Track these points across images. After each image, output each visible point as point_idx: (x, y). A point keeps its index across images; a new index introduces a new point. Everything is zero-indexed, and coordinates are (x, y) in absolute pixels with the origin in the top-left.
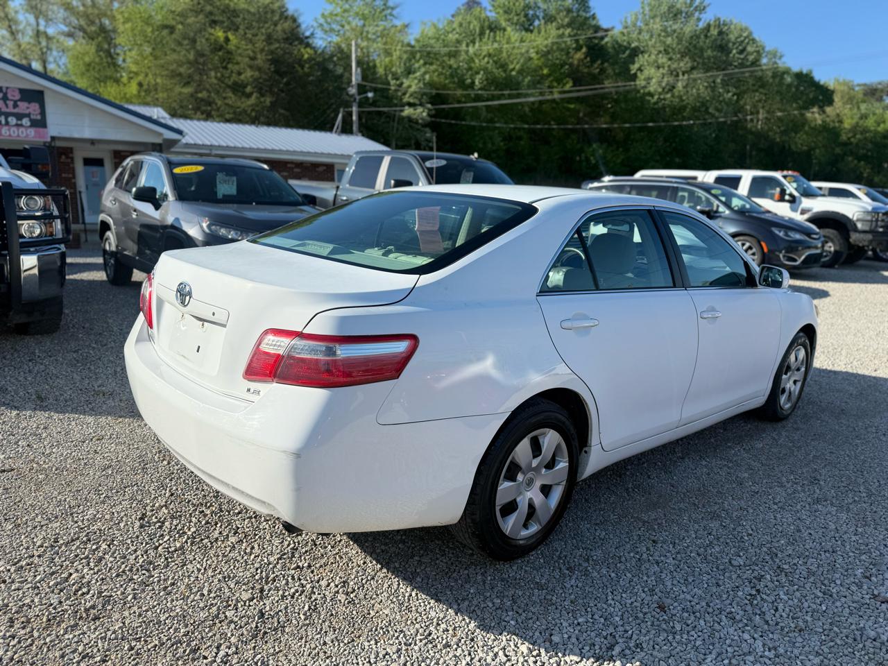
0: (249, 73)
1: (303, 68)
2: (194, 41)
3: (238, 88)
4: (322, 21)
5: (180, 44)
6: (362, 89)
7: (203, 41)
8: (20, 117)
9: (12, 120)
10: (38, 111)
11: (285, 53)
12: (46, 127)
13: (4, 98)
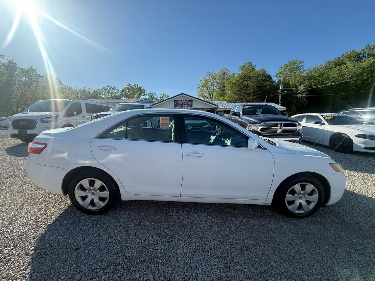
0: (252, 90)
1: (267, 88)
2: (240, 85)
3: (249, 95)
4: (277, 74)
5: (237, 86)
6: (283, 90)
7: (242, 85)
8: (188, 105)
9: (187, 106)
10: (191, 104)
11: (262, 85)
12: (192, 107)
13: (186, 102)
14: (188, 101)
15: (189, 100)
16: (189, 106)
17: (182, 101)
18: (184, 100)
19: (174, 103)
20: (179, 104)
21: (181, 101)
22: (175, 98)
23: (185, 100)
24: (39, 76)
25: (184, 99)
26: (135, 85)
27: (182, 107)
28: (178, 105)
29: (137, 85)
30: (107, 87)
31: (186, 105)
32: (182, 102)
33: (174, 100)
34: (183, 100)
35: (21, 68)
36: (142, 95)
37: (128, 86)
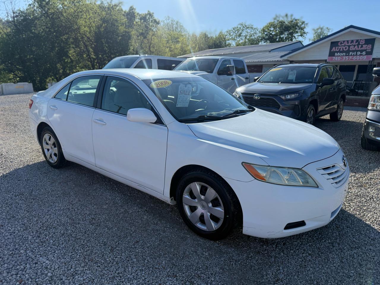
8: (361, 51)
9: (359, 53)
10: (371, 48)
12: (372, 54)
13: (359, 44)
14: (364, 42)
15: (366, 40)
16: (364, 53)
17: (349, 44)
18: (355, 42)
19: (331, 49)
20: (341, 50)
21: (346, 43)
22: (332, 39)
23: (357, 41)
24: (155, 21)
25: (354, 38)
26: (286, 15)
27: (346, 55)
28: (337, 52)
29: (292, 15)
30: (239, 26)
31: (357, 51)
32: (349, 46)
33: (332, 43)
34: (352, 41)
35: (140, 13)
36: (297, 34)
37: (275, 19)
